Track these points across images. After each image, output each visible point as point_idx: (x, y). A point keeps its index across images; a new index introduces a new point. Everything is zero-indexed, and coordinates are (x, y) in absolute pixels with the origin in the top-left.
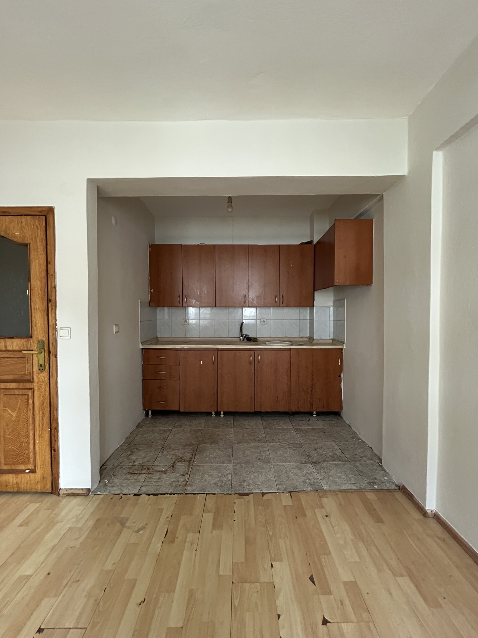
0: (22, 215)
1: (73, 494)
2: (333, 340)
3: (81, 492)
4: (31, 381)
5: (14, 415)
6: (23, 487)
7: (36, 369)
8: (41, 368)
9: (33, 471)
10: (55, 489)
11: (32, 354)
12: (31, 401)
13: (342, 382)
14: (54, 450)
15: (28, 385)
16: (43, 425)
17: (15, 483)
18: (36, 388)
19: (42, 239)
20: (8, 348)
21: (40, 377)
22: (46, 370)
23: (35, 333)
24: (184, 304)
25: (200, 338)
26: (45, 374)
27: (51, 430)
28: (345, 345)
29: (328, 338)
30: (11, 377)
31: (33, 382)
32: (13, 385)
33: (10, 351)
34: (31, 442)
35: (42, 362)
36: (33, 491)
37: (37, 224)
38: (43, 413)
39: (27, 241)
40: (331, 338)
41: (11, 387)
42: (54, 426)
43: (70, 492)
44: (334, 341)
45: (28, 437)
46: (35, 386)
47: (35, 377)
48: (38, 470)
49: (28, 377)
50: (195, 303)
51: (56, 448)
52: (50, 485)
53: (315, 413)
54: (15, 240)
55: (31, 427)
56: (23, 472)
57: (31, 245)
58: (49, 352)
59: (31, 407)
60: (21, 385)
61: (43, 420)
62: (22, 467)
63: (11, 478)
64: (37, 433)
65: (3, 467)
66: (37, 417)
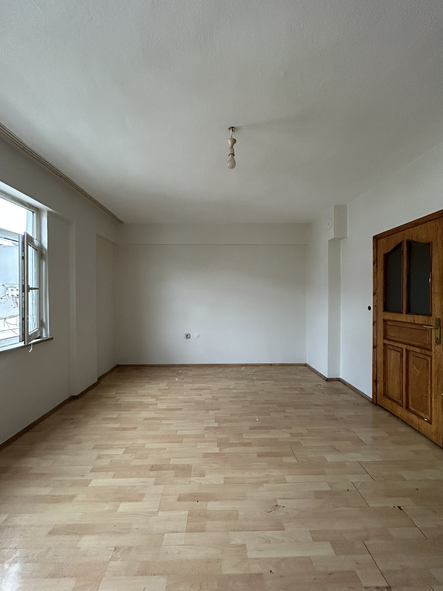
0: (427, 222)
4: (430, 350)
5: (419, 372)
6: (422, 430)
7: (434, 341)
9: (430, 422)
11: (431, 329)
12: (429, 366)
15: (428, 353)
16: (438, 388)
17: (417, 423)
18: (433, 357)
20: (416, 322)
21: (437, 349)
23: (434, 313)
30: (417, 344)
31: (431, 351)
32: (418, 350)
33: (416, 324)
34: (429, 398)
35: (438, 336)
36: (429, 438)
37: (438, 225)
38: (438, 379)
39: (430, 241)
41: (416, 351)
45: (427, 393)
46: (433, 354)
47: (433, 348)
48: (433, 423)
49: (429, 347)
54: (422, 242)
55: (429, 387)
56: (423, 419)
57: (433, 243)
59: (429, 370)
60: (423, 351)
61: (438, 384)
62: (423, 415)
63: (414, 418)
64: (433, 393)
65: (411, 408)
66: (434, 379)
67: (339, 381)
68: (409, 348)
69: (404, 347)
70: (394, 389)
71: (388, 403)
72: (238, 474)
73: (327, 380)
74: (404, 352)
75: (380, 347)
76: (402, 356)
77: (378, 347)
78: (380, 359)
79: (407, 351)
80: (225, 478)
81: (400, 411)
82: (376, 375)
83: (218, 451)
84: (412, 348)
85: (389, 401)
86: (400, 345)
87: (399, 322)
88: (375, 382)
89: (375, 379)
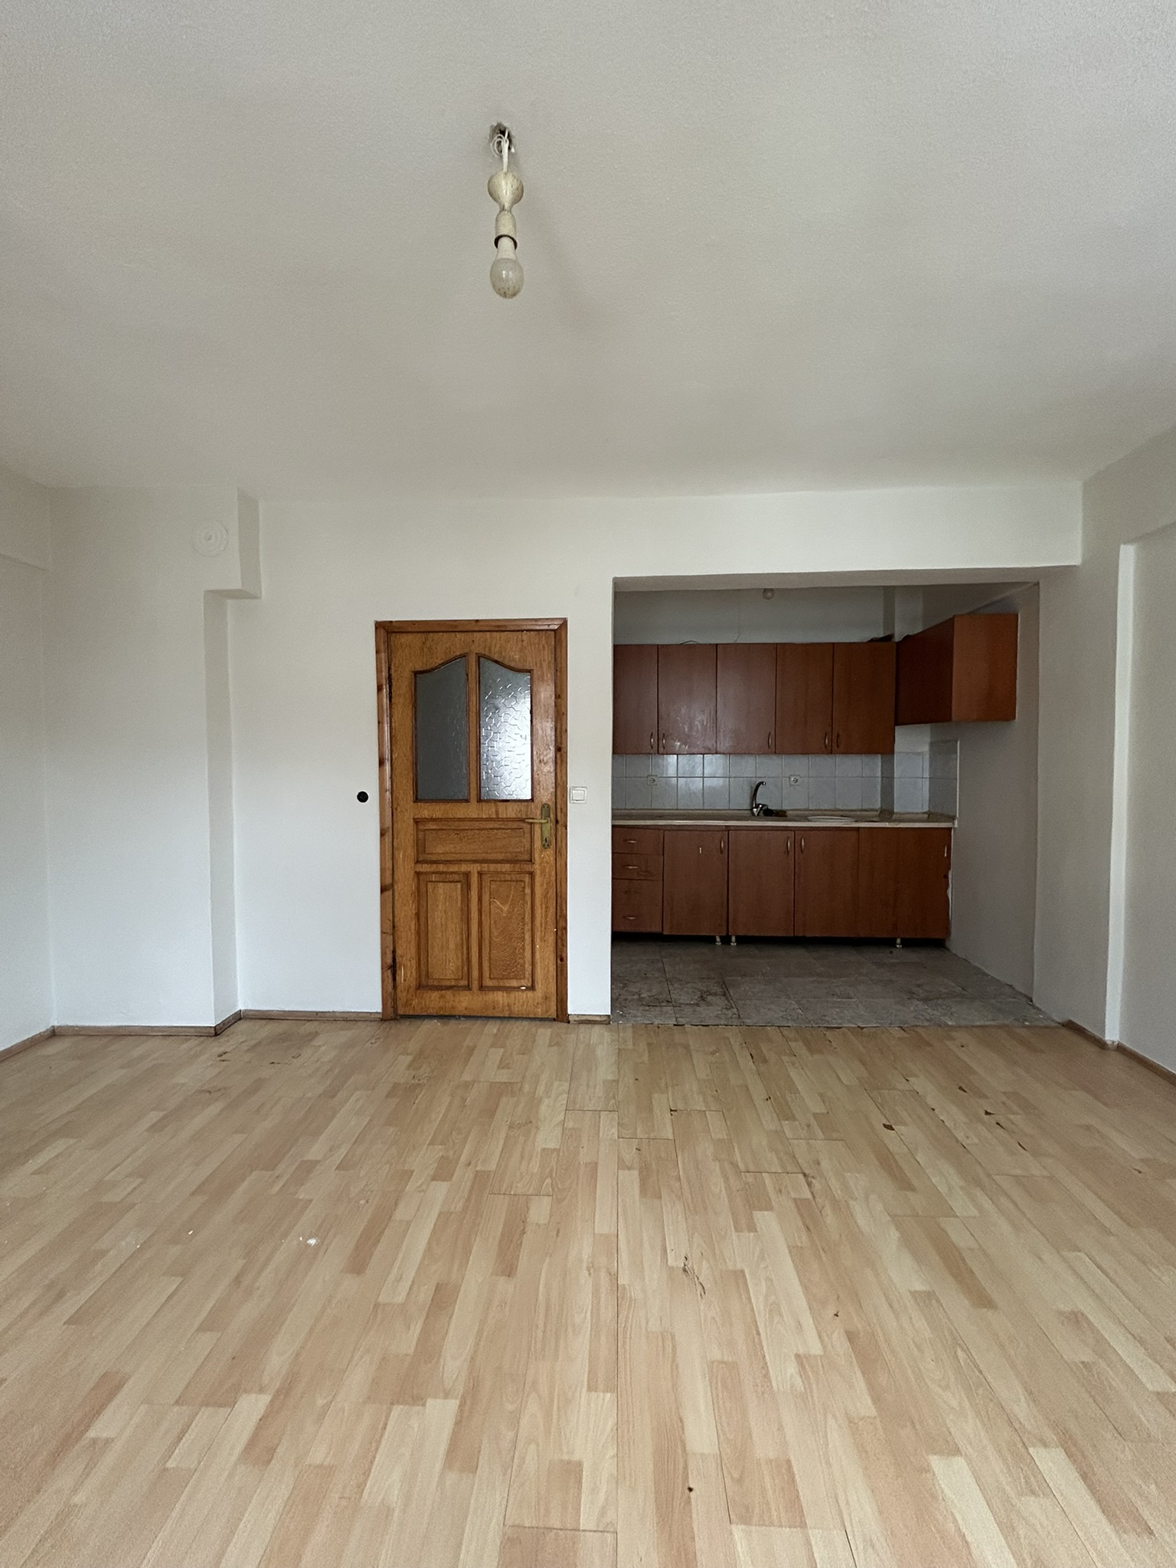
0: (523, 631)
1: (588, 1021)
2: (929, 814)
3: (598, 1019)
4: (531, 861)
5: (505, 908)
6: (517, 1010)
7: (538, 844)
8: (546, 845)
9: (531, 988)
10: (561, 1015)
11: (542, 824)
12: (528, 891)
13: (950, 886)
14: (562, 960)
15: (527, 867)
16: (546, 923)
17: (506, 1004)
18: (538, 872)
19: (549, 663)
21: (543, 857)
22: (551, 847)
23: (537, 795)
24: (661, 750)
25: (677, 809)
26: (550, 852)
27: (556, 931)
28: (956, 822)
29: (920, 811)
30: (500, 857)
31: (533, 863)
32: (507, 867)
33: (503, 820)
34: (528, 948)
35: (546, 835)
36: (531, 1016)
37: (544, 642)
38: (547, 907)
39: (528, 667)
40: (926, 809)
41: (503, 870)
42: (561, 924)
43: (584, 1018)
44: (930, 816)
45: (523, 941)
46: (537, 867)
47: (536, 856)
48: (539, 986)
49: (526, 857)
50: (680, 746)
51: (564, 955)
52: (555, 1008)
53: (899, 941)
54: (512, 664)
55: (528, 927)
56: (516, 989)
57: (535, 671)
58: (557, 822)
59: (528, 898)
60: (516, 867)
61: (546, 916)
62: (514, 983)
63: (500, 997)
64: (538, 935)
65: (488, 982)
66: (538, 912)
67: (240, 1019)
68: (485, 867)
69: (474, 869)
70: (446, 962)
71: (433, 1001)
72: (580, 1346)
73: (217, 1032)
74: (474, 879)
75: (405, 884)
76: (467, 886)
77: (398, 887)
78: (406, 912)
79: (480, 874)
80: (591, 1388)
81: (464, 1002)
82: (394, 952)
83: (453, 1404)
84: (492, 867)
85: (435, 995)
86: (464, 868)
87: (460, 820)
88: (391, 967)
89: (389, 961)
